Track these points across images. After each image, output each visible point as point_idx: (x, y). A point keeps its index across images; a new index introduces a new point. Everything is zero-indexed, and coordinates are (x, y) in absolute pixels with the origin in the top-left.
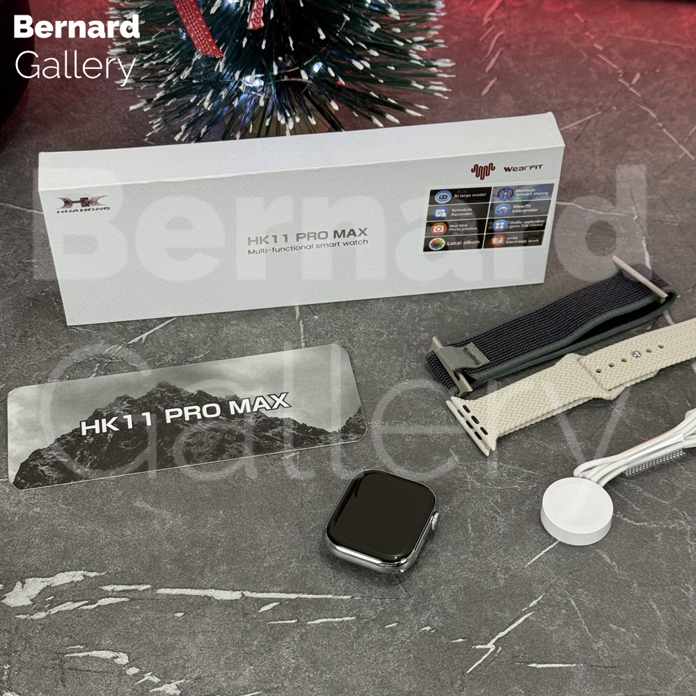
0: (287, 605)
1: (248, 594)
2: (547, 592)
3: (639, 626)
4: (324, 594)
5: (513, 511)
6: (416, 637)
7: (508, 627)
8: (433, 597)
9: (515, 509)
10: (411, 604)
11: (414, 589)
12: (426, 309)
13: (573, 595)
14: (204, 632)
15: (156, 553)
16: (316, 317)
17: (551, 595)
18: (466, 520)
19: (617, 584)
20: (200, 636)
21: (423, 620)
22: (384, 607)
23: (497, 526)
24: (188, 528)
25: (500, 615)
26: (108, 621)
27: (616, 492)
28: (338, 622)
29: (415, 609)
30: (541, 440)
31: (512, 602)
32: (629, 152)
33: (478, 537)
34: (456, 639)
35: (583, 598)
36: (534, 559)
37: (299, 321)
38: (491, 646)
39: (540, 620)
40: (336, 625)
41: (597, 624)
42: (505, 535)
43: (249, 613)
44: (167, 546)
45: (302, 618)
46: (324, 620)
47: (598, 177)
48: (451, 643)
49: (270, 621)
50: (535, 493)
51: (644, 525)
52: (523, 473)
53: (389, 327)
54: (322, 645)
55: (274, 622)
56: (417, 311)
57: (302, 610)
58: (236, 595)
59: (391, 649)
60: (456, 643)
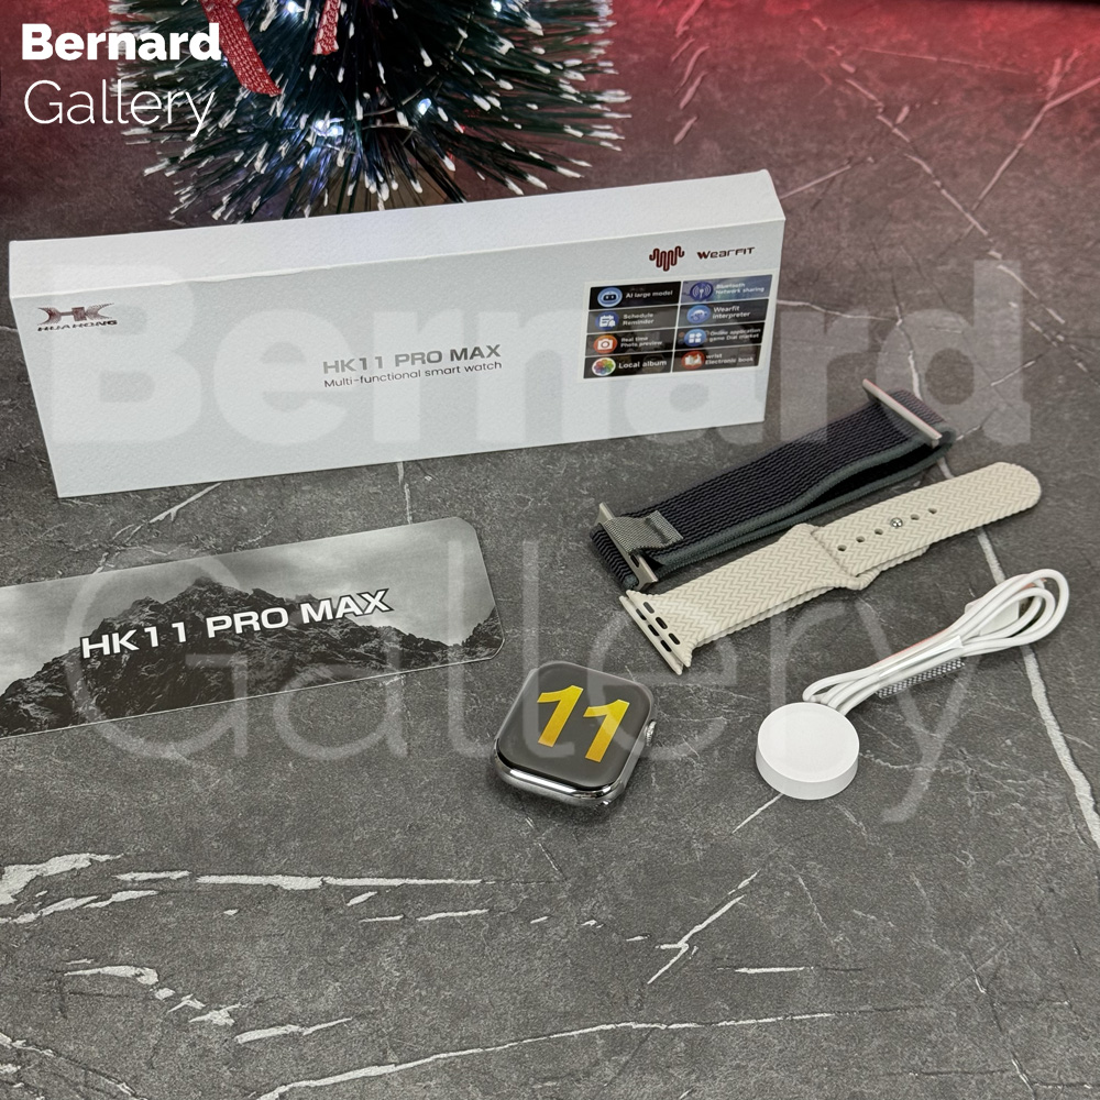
0: (388, 895)
1: (330, 880)
2: (764, 866)
3: (895, 912)
4: (441, 878)
5: (716, 753)
6: (574, 936)
7: (708, 918)
8: (599, 878)
9: (720, 751)
10: (567, 888)
11: (573, 867)
12: (591, 463)
13: (800, 870)
14: (268, 936)
15: (197, 826)
16: (428, 478)
17: (769, 870)
18: (648, 769)
19: (865, 852)
20: (261, 942)
21: (585, 912)
22: (529, 894)
23: (693, 775)
24: (243, 789)
25: (696, 901)
26: (127, 924)
27: (866, 723)
28: (461, 918)
29: (574, 896)
30: (758, 650)
31: (714, 882)
32: (891, 226)
33: (665, 792)
34: (633, 938)
35: (816, 875)
36: (746, 821)
37: (403, 484)
38: (682, 945)
39: (753, 907)
40: (459, 921)
41: (835, 909)
42: (704, 788)
43: (332, 908)
44: (212, 815)
45: (410, 913)
46: (443, 915)
47: (845, 262)
48: (625, 943)
49: (364, 918)
50: (749, 727)
51: (905, 769)
52: (732, 697)
53: (536, 490)
54: (439, 951)
55: (370, 920)
56: (577, 466)
57: (409, 902)
58: (315, 883)
59: (539, 953)
60: (632, 942)
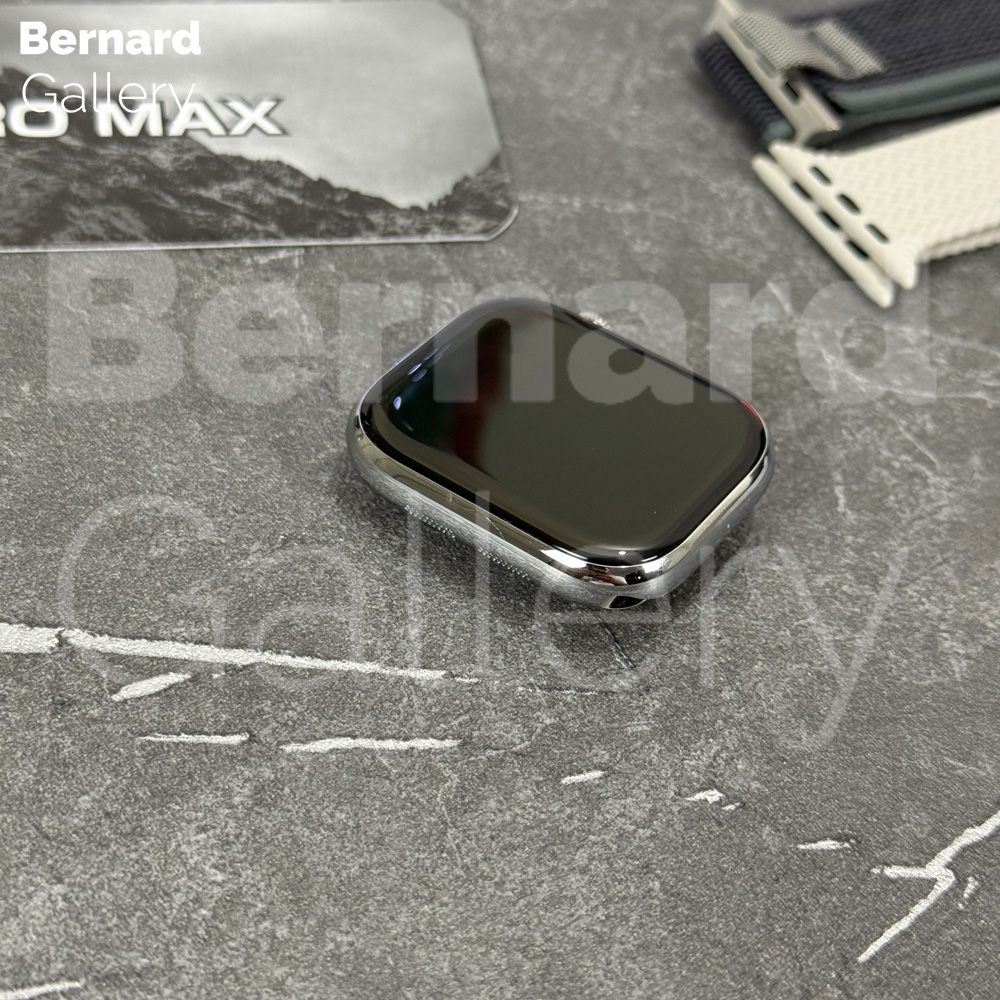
0: (215, 686)
1: (79, 638)
5: (976, 461)
6: (669, 824)
8: (727, 694)
9: (983, 457)
10: (650, 712)
18: (829, 476)
22: (560, 714)
23: (929, 500)
28: (392, 754)
29: (667, 728)
33: (869, 527)
34: (815, 842)
38: (939, 872)
40: (385, 762)
42: (956, 528)
43: (75, 702)
45: (267, 731)
46: (346, 743)
48: (797, 852)
49: (151, 732)
55: (164, 739)
57: (267, 706)
58: (40, 640)
59: (581, 857)
60: (814, 853)
